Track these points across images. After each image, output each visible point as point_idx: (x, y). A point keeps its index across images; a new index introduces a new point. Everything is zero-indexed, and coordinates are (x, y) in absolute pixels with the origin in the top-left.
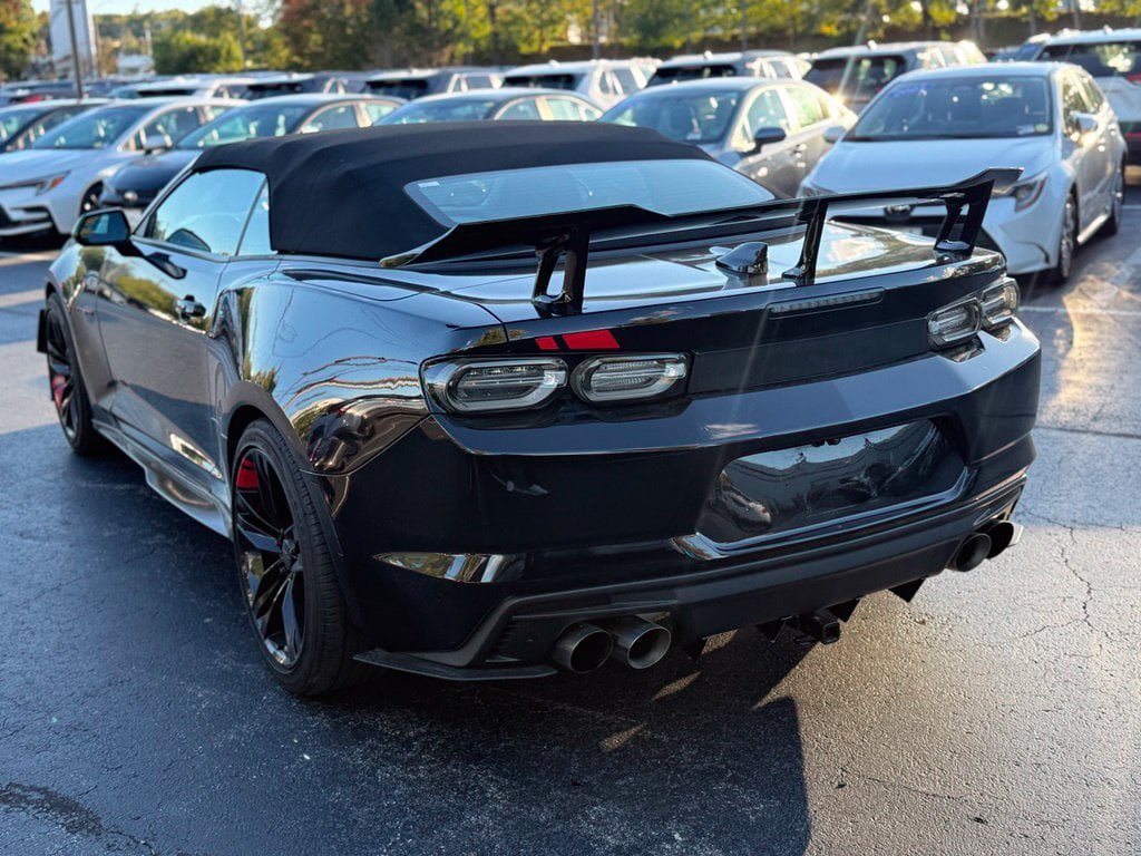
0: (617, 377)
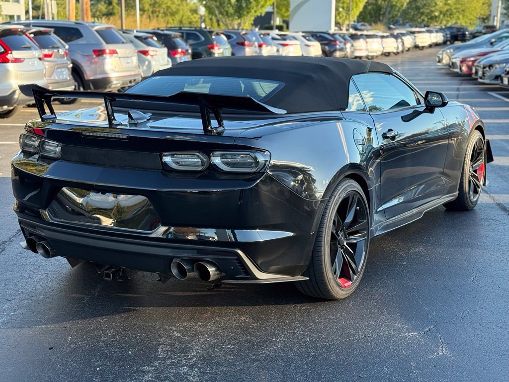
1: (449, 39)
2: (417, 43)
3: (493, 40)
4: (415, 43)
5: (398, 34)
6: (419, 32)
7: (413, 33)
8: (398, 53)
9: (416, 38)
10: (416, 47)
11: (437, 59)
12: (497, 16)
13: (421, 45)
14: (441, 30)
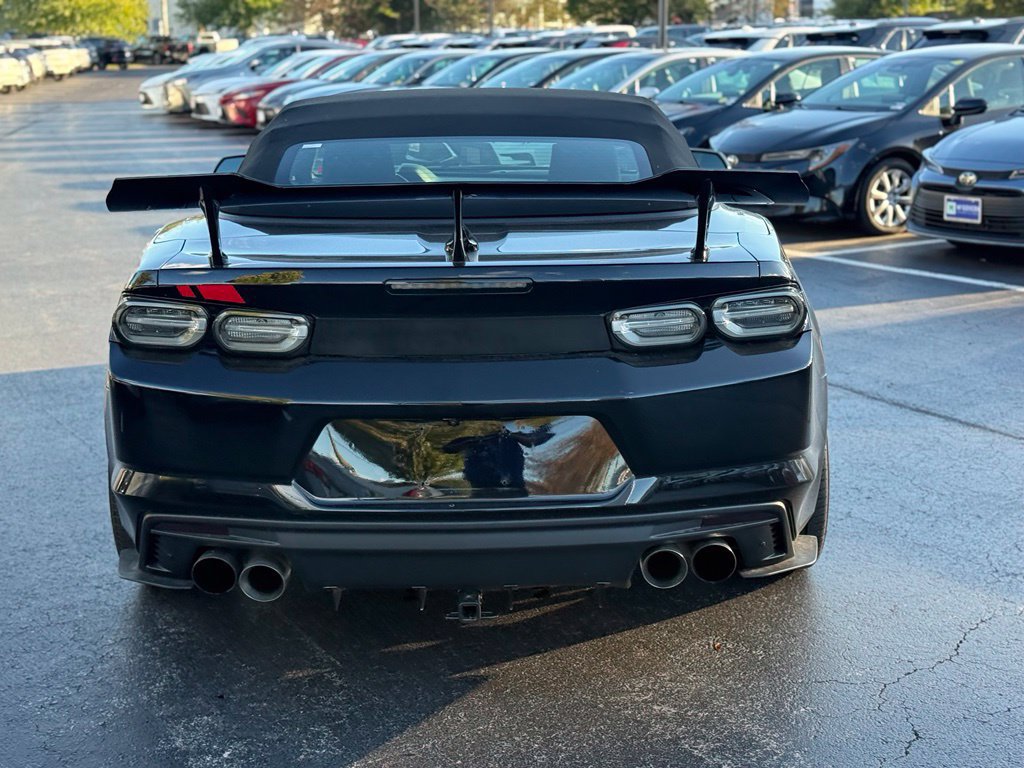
0: (248, 330)
1: (97, 60)
2: (50, 69)
3: (256, 62)
4: (46, 67)
5: (16, 50)
6: (49, 47)
7: (39, 48)
8: (23, 87)
9: (47, 58)
10: (49, 75)
11: (142, 98)
12: (162, 19)
13: (57, 71)
14: (85, 43)
